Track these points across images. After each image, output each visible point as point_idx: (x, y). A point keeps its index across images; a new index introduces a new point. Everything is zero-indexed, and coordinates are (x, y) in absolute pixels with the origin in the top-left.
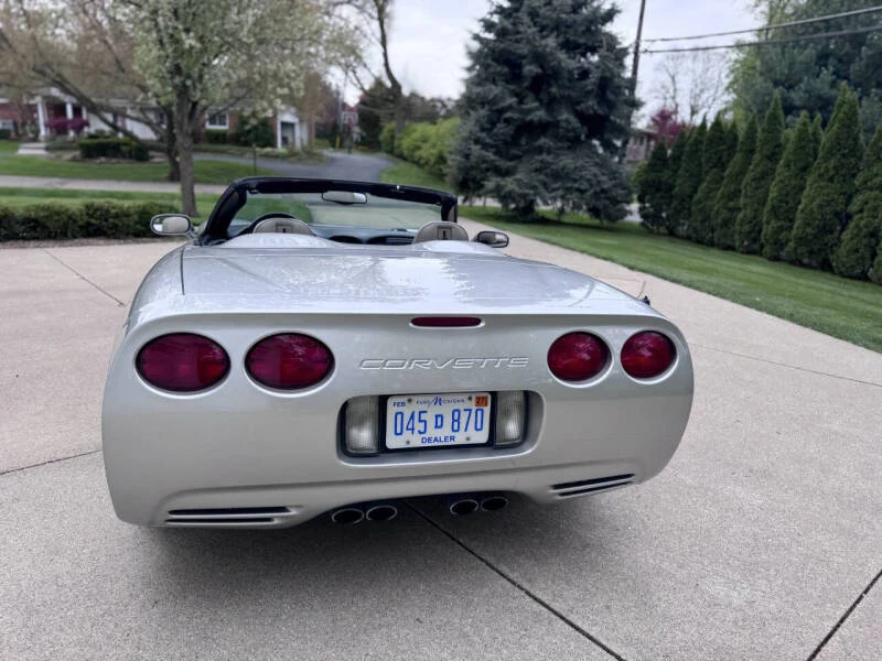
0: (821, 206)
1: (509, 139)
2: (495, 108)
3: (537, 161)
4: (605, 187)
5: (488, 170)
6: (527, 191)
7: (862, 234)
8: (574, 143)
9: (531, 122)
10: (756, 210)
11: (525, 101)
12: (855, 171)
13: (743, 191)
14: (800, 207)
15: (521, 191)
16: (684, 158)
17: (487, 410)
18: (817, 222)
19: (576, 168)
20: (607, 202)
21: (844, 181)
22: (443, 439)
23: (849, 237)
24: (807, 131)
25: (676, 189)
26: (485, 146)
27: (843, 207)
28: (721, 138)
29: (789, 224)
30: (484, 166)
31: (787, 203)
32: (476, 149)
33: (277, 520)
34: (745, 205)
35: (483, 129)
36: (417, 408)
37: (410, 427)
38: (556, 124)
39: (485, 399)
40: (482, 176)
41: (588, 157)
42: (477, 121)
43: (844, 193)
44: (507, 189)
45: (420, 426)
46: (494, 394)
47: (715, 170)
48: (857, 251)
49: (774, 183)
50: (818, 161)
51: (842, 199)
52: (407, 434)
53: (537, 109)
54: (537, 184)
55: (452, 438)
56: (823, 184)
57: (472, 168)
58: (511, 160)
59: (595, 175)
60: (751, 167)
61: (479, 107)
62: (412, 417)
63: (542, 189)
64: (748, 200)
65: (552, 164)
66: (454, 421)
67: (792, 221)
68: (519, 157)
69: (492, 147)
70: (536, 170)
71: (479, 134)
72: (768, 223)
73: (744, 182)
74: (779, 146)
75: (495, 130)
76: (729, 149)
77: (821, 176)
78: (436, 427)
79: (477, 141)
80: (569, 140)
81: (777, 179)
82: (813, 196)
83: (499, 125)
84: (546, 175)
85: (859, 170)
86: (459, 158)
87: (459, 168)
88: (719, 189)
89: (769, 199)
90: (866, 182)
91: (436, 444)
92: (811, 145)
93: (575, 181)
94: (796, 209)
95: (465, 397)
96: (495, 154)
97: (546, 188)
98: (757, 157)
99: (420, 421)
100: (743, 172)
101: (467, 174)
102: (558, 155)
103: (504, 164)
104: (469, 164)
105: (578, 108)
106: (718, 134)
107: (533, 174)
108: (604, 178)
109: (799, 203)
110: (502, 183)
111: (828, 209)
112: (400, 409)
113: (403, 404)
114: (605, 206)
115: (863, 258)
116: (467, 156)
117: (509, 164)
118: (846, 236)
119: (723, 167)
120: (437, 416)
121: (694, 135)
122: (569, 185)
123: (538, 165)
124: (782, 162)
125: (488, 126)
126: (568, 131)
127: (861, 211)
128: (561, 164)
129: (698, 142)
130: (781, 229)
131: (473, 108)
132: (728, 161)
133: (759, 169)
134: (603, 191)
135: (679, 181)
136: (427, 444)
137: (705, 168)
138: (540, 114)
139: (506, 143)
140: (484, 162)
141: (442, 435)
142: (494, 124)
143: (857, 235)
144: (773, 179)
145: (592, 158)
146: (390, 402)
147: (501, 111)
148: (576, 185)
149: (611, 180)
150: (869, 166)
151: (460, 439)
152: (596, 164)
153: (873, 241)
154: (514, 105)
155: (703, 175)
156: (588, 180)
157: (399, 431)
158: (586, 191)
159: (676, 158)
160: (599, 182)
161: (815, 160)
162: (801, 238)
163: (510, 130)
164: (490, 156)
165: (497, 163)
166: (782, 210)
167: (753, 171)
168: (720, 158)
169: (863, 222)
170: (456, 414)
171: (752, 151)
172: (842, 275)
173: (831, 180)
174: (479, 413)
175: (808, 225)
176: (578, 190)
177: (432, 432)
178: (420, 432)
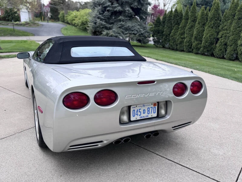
0: (210, 36)
1: (109, 17)
2: (104, 6)
3: (119, 24)
4: (142, 32)
5: (103, 28)
6: (117, 35)
7: (222, 44)
8: (131, 18)
9: (116, 11)
10: (190, 38)
11: (114, 4)
12: (219, 25)
13: (186, 32)
14: (204, 37)
15: (115, 35)
16: (166, 22)
17: (156, 107)
18: (209, 41)
19: (132, 26)
20: (143, 37)
21: (216, 28)
22: (145, 117)
23: (219, 45)
24: (204, 12)
25: (164, 32)
26: (101, 20)
27: (216, 36)
28: (177, 15)
29: (200, 42)
30: (102, 26)
31: (199, 35)
32: (98, 20)
33: (100, 145)
34: (187, 37)
35: (100, 14)
36: (138, 108)
37: (137, 114)
38: (125, 11)
39: (156, 104)
40: (101, 30)
41: (136, 22)
42: (98, 11)
43: (217, 32)
44: (110, 34)
45: (139, 113)
46: (158, 102)
47: (176, 25)
48: (221, 50)
49: (195, 29)
50: (208, 22)
51: (216, 34)
52: (136, 116)
53: (118, 6)
54: (120, 32)
55: (148, 116)
56: (210, 29)
57: (98, 27)
58: (111, 24)
59: (139, 29)
60: (188, 24)
61: (98, 6)
62: (137, 111)
63: (122, 34)
64: (187, 35)
65: (125, 25)
66: (148, 111)
67: (201, 41)
68: (113, 23)
69: (104, 20)
70: (119, 27)
71: (99, 16)
72: (194, 42)
73: (186, 29)
74: (196, 17)
75: (104, 14)
76: (180, 18)
77: (209, 26)
78: (144, 113)
79: (98, 18)
80: (129, 17)
81: (196, 28)
82: (207, 33)
83: (106, 12)
84: (123, 29)
85: (220, 24)
86: (92, 24)
87: (93, 27)
88: (178, 32)
89: (194, 34)
90: (222, 28)
92: (205, 17)
93: (132, 31)
94: (202, 37)
95: (151, 104)
96: (105, 22)
97: (123, 34)
98: (189, 21)
99: (139, 112)
100: (185, 26)
101: (96, 29)
102: (126, 22)
103: (108, 26)
104: (96, 26)
105: (132, 6)
106: (177, 13)
107: (119, 29)
108: (142, 30)
109: (203, 35)
110: (109, 32)
111: (212, 37)
112: (134, 109)
113: (135, 107)
114: (143, 39)
115: (223, 52)
116: (95, 23)
117: (110, 25)
118: (218, 45)
119: (179, 24)
120: (144, 110)
121: (169, 14)
122: (131, 32)
123: (120, 26)
124: (197, 22)
125: (102, 12)
126: (129, 14)
127: (222, 37)
128: (127, 25)
129: (170, 16)
130: (198, 44)
131: (96, 6)
132: (180, 23)
133: (190, 25)
134: (142, 34)
135: (165, 30)
136: (141, 118)
137: (173, 25)
138: (119, 8)
139: (108, 18)
140: (102, 25)
141: (144, 116)
142: (104, 12)
143: (221, 45)
144: (195, 28)
145: (137, 23)
146: (131, 107)
147: (106, 7)
148: (133, 32)
149: (144, 30)
150: (223, 23)
151: (150, 116)
152: (139, 25)
153: (226, 46)
154: (110, 5)
155: (173, 28)
156: (137, 30)
157: (134, 115)
158: (136, 34)
159: (164, 22)
160: (140, 31)
161: (207, 21)
162: (204, 47)
163: (109, 14)
164: (104, 23)
165: (106, 25)
166: (198, 38)
167: (188, 25)
168: (178, 22)
169: (222, 41)
170: (149, 109)
171: (188, 19)
172: (217, 58)
173: (212, 28)
174: (155, 108)
175: (207, 42)
176: (133, 34)
178: (139, 115)
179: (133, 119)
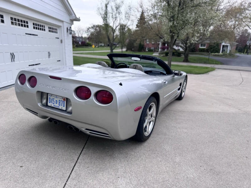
17: (65, 102)
36: (53, 98)
39: (65, 99)
45: (53, 102)
46: (67, 98)
91: (56, 107)
95: (61, 98)
112: (50, 97)
120: (56, 101)
136: (54, 107)
141: (57, 105)
146: (48, 95)
151: (60, 108)
157: (50, 102)
170: (60, 101)
177: (55, 104)
178: (53, 104)
179: (49, 104)
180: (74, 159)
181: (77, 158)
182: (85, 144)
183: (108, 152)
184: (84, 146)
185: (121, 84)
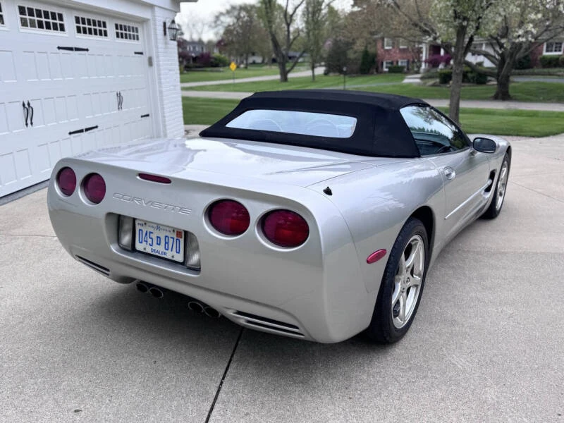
17: (182, 240)
22: (160, 252)
36: (151, 230)
37: (146, 240)
39: (180, 233)
45: (150, 241)
46: (185, 232)
52: (144, 243)
55: (165, 254)
62: (147, 234)
66: (166, 243)
78: (157, 244)
91: (157, 254)
95: (171, 230)
99: (150, 238)
112: (141, 228)
113: (142, 225)
120: (158, 237)
136: (153, 253)
141: (159, 250)
146: (137, 222)
151: (169, 256)
157: (141, 241)
170: (167, 239)
174: (177, 242)
177: (156, 247)
178: (150, 245)
179: (139, 247)
180: (207, 393)
181: (216, 390)
182: (234, 351)
183: (296, 371)
184: (232, 356)
185: (328, 192)
